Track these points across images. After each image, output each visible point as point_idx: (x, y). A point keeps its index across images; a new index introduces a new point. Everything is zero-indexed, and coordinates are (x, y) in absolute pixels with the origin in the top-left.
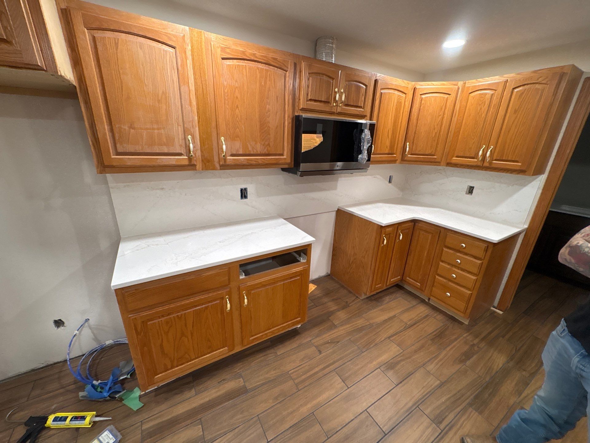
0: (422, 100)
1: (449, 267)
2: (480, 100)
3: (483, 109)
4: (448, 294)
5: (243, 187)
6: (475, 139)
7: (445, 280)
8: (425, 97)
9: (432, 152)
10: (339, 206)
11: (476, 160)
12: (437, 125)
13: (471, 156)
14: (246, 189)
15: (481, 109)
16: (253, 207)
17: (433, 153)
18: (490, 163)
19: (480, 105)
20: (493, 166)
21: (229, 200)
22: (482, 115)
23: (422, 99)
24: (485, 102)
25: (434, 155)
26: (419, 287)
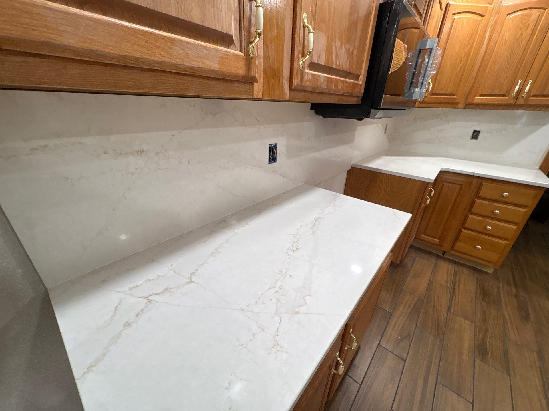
0: (453, 22)
1: (480, 219)
2: (522, 23)
3: (524, 34)
4: (479, 247)
5: (272, 142)
6: (508, 73)
7: (474, 233)
8: (458, 18)
9: (453, 91)
10: (353, 163)
11: (507, 98)
12: (464, 56)
13: (501, 93)
14: (275, 146)
15: (522, 34)
16: (281, 175)
17: (454, 93)
18: (527, 99)
19: (520, 29)
20: (530, 103)
21: (255, 166)
22: (522, 42)
23: (454, 20)
24: (529, 24)
25: (454, 95)
26: (437, 243)
